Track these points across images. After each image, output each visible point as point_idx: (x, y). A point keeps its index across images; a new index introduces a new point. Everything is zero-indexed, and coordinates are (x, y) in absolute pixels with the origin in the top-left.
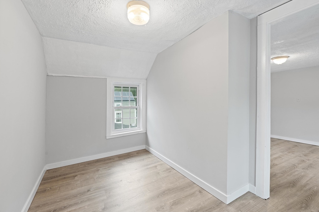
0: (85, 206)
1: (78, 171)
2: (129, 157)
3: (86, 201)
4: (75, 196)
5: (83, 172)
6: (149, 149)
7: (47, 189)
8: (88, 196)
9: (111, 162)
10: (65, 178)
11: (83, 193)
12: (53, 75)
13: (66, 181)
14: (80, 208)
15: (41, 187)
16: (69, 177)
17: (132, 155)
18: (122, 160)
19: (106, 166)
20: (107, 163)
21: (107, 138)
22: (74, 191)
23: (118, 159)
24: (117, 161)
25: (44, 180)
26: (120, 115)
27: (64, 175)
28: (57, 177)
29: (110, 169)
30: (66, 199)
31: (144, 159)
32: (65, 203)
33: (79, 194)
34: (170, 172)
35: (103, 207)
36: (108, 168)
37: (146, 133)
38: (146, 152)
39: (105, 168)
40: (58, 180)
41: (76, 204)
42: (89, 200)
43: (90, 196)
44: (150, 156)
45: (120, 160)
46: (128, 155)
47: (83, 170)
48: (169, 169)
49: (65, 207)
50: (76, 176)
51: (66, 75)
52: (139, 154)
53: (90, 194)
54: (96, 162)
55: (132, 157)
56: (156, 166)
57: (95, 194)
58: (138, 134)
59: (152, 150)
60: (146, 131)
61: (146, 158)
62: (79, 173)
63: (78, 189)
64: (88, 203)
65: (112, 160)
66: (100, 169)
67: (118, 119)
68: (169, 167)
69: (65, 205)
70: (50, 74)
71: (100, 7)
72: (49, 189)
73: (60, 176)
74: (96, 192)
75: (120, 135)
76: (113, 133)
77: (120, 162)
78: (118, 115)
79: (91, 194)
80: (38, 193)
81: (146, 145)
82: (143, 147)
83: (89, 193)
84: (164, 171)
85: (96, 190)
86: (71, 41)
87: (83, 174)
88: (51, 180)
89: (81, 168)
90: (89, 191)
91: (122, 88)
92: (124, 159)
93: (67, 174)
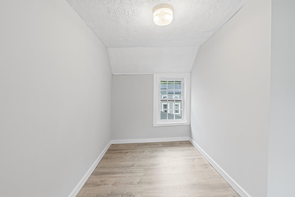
0: (127, 176)
1: (130, 149)
2: (171, 146)
3: (129, 173)
4: (123, 167)
5: (133, 151)
6: (192, 141)
7: (109, 157)
8: (131, 170)
9: (155, 147)
10: (121, 152)
11: (129, 167)
12: (116, 74)
13: (121, 155)
14: (124, 176)
15: (106, 155)
16: (123, 152)
17: (175, 145)
18: (165, 147)
19: (150, 150)
20: (152, 147)
21: (154, 126)
22: (123, 164)
23: (162, 146)
24: (160, 147)
25: (109, 151)
26: (177, 107)
27: (121, 150)
28: (116, 150)
29: (153, 153)
30: (117, 167)
31: (184, 150)
32: (116, 170)
33: (126, 166)
34: (207, 168)
35: (139, 181)
36: (152, 151)
37: (190, 125)
38: (189, 143)
39: (150, 151)
40: (116, 153)
41: (122, 173)
42: (131, 172)
43: (132, 170)
44: (191, 148)
45: (163, 147)
46: (172, 143)
47: (134, 149)
48: (207, 165)
49: (115, 173)
50: (128, 152)
51: (124, 74)
52: (182, 145)
53: (132, 169)
54: (144, 145)
55: (175, 146)
56: (194, 159)
57: (136, 169)
58: (182, 125)
59: (194, 142)
60: (190, 123)
61: (187, 150)
62: (131, 151)
63: (127, 162)
64: (129, 175)
65: (157, 146)
66: (145, 151)
67: (176, 110)
68: (207, 163)
69: (115, 172)
70: (114, 74)
71: (134, 19)
72: (110, 157)
73: (118, 150)
74: (137, 168)
75: (165, 124)
76: (159, 122)
77: (163, 148)
78: (176, 106)
79: (134, 169)
80: (103, 158)
81: (190, 137)
82: (187, 139)
83: (132, 167)
84: (200, 166)
85: (138, 166)
86: (125, 47)
87: (133, 152)
88: (112, 152)
89: (133, 147)
90: (133, 166)
91: (167, 82)
92: (167, 147)
93: (122, 150)
